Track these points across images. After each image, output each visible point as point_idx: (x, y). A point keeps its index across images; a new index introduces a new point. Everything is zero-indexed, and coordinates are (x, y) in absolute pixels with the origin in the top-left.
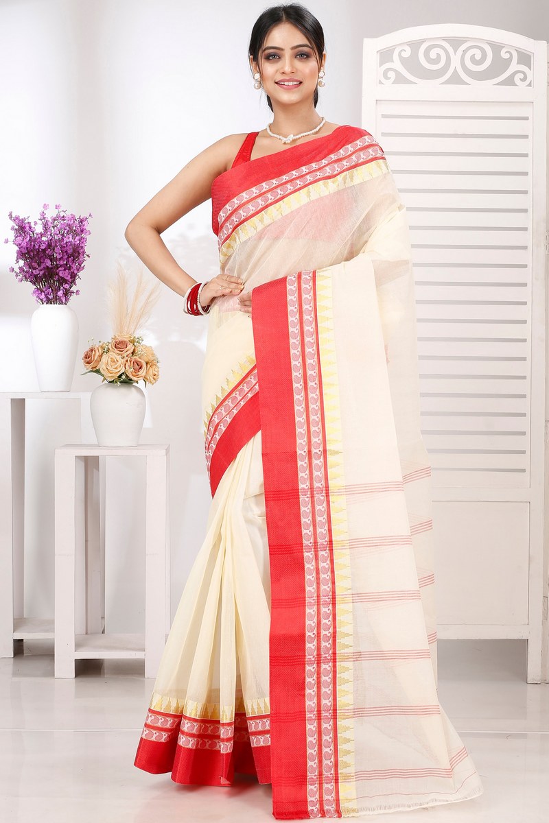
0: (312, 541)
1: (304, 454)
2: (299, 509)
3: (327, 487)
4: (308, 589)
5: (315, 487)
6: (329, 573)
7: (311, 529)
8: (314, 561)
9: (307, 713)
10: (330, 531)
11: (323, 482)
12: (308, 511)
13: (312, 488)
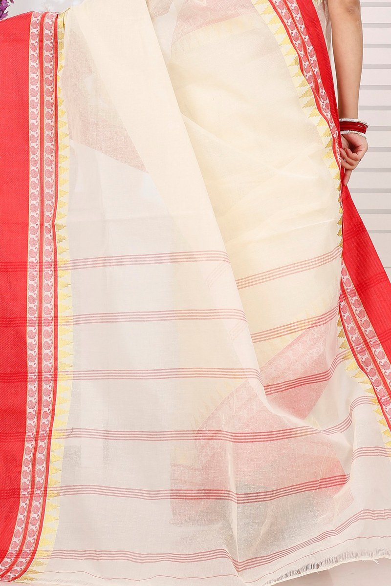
0: (37, 315)
1: (36, 227)
2: (26, 282)
3: (56, 262)
4: (29, 364)
5: (44, 261)
6: (52, 349)
7: (37, 303)
8: (37, 336)
9: (21, 490)
10: (56, 306)
11: (52, 257)
12: (35, 285)
13: (41, 262)
